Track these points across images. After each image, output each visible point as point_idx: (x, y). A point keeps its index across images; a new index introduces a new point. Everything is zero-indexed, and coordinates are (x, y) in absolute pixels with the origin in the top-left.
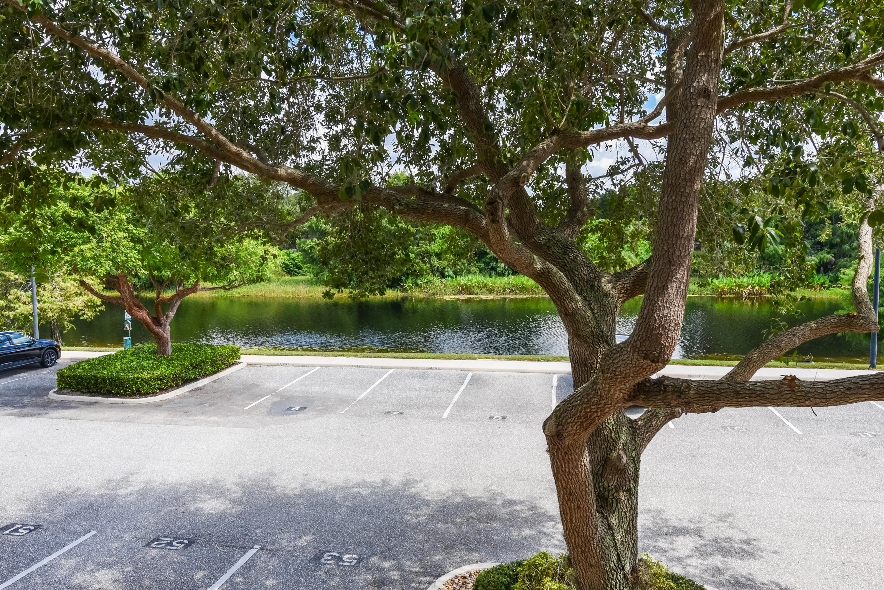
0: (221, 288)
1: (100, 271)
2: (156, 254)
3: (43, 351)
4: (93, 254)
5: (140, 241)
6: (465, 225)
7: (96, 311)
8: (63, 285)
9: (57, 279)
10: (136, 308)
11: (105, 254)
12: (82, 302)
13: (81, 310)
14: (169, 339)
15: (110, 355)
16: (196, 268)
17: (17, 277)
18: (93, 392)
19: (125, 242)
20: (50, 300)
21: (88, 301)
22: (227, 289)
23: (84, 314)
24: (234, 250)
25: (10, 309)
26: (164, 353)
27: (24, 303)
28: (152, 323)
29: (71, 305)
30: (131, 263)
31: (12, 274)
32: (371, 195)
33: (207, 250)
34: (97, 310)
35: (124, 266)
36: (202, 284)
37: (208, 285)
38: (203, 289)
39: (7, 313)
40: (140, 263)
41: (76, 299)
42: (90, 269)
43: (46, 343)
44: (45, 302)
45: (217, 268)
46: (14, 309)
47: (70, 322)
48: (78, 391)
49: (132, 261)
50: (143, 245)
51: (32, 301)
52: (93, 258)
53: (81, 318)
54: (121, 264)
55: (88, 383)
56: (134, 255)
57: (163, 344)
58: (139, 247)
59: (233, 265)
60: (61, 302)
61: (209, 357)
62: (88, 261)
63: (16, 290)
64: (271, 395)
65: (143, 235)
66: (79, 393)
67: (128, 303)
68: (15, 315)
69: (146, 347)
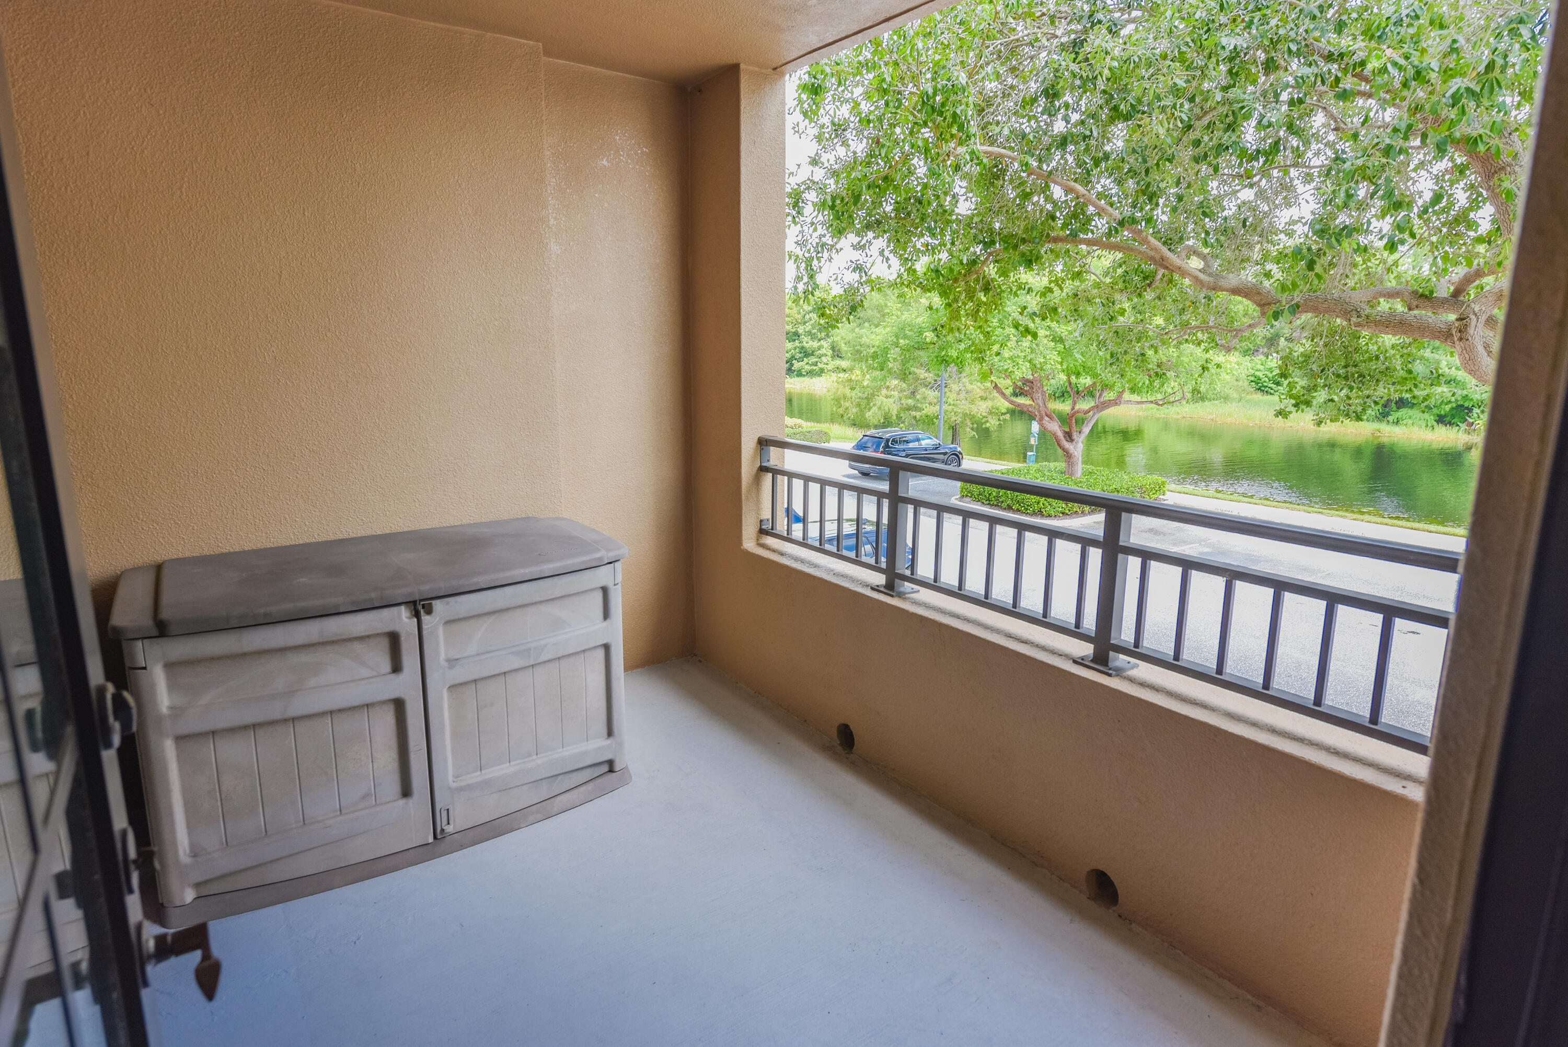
0: (1152, 402)
1: (1016, 373)
2: (1078, 356)
3: (946, 457)
4: (1011, 354)
5: (1061, 340)
6: (1446, 340)
7: (999, 420)
8: (969, 387)
9: (964, 380)
10: (1046, 418)
11: (1023, 354)
12: (987, 407)
13: (984, 417)
14: (1080, 458)
15: (1014, 468)
16: (1122, 376)
17: (926, 375)
18: (993, 505)
19: (1045, 341)
20: (955, 402)
21: (992, 408)
22: (1159, 405)
23: (987, 421)
24: (1175, 355)
25: (916, 408)
26: (1072, 474)
27: (930, 404)
28: (1062, 438)
29: (974, 410)
30: (1049, 366)
31: (923, 372)
32: (1325, 306)
33: (1138, 356)
34: (1001, 418)
35: (1042, 369)
36: (1127, 396)
37: (1136, 398)
38: (1129, 402)
39: (914, 413)
40: (1059, 366)
41: (981, 403)
42: (1006, 370)
43: (951, 448)
44: (950, 405)
45: (1150, 376)
46: (921, 410)
47: (972, 429)
48: (979, 501)
49: (1051, 364)
50: (1064, 345)
51: (940, 402)
52: (1011, 358)
53: (984, 426)
54: (1038, 366)
55: (990, 495)
56: (1054, 357)
57: (1072, 463)
58: (1060, 347)
59: (1170, 374)
60: (965, 405)
61: (1126, 487)
62: (1005, 361)
63: (924, 389)
64: (1200, 544)
65: (1066, 333)
66: (979, 503)
67: (1039, 411)
68: (921, 416)
69: (1052, 465)
